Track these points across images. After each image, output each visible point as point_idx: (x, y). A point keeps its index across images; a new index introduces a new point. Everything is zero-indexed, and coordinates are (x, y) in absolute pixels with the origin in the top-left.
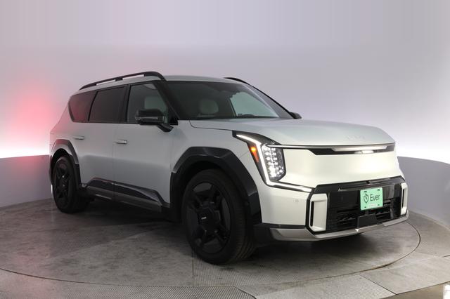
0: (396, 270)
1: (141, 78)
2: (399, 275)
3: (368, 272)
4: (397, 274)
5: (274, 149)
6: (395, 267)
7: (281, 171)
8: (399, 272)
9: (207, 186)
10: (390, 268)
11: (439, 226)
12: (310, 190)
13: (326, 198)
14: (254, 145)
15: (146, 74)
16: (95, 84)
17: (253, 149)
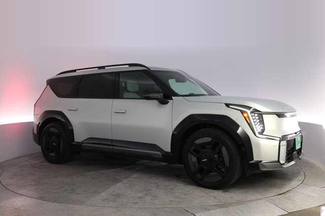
0: (289, 196)
1: (127, 68)
2: (290, 200)
3: (271, 198)
4: (289, 199)
5: (257, 115)
6: (288, 194)
7: (262, 128)
8: (291, 198)
9: (208, 139)
10: (285, 195)
11: (318, 167)
12: (279, 139)
13: (286, 144)
14: (246, 112)
15: (130, 65)
16: (75, 71)
17: (245, 115)
